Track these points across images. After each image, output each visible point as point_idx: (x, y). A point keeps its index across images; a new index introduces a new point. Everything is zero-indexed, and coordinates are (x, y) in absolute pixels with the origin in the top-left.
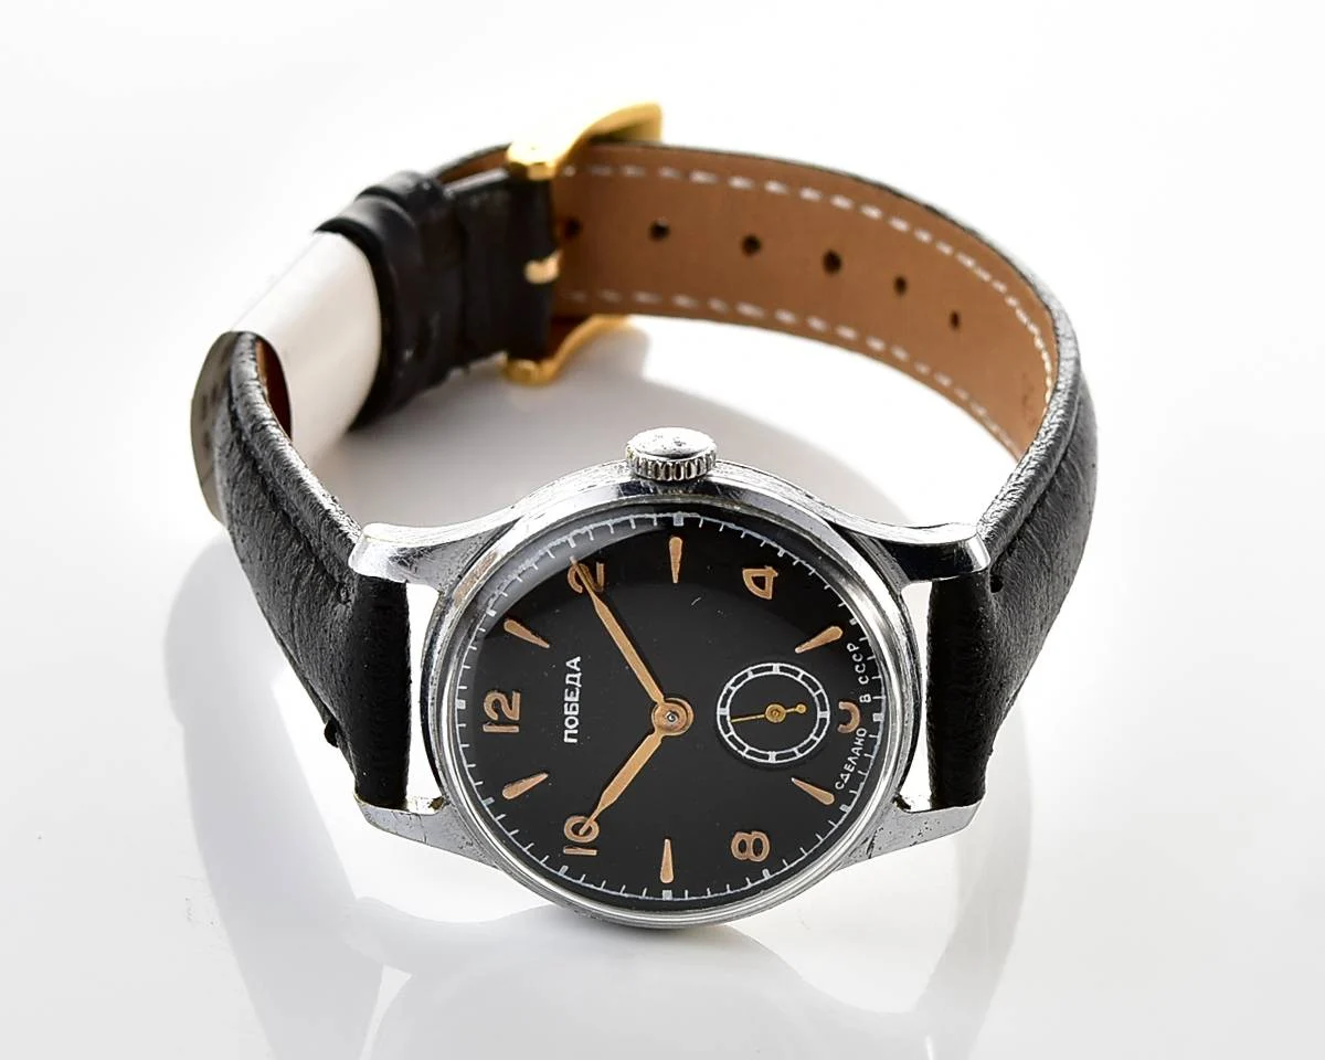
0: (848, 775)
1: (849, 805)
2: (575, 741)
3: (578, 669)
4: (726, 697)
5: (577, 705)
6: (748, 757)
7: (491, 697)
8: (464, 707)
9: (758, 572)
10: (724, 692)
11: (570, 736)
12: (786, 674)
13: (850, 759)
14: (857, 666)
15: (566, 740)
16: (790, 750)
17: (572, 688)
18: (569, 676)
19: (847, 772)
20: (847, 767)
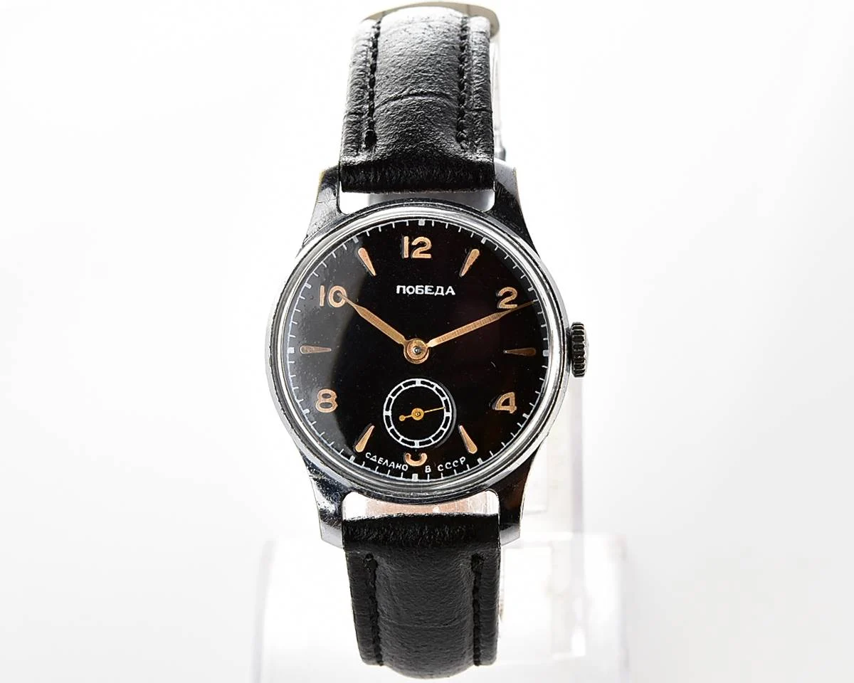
0: (375, 460)
1: (354, 461)
2: (398, 292)
3: (447, 294)
4: (429, 384)
5: (422, 293)
6: (387, 399)
7: (427, 240)
8: (420, 224)
9: (512, 402)
10: (432, 383)
11: (401, 289)
12: (444, 421)
13: (387, 461)
14: (450, 464)
15: (398, 287)
16: (392, 424)
17: (434, 290)
18: (442, 288)
19: (378, 459)
20: (381, 459)
